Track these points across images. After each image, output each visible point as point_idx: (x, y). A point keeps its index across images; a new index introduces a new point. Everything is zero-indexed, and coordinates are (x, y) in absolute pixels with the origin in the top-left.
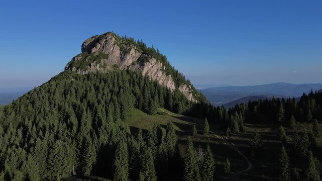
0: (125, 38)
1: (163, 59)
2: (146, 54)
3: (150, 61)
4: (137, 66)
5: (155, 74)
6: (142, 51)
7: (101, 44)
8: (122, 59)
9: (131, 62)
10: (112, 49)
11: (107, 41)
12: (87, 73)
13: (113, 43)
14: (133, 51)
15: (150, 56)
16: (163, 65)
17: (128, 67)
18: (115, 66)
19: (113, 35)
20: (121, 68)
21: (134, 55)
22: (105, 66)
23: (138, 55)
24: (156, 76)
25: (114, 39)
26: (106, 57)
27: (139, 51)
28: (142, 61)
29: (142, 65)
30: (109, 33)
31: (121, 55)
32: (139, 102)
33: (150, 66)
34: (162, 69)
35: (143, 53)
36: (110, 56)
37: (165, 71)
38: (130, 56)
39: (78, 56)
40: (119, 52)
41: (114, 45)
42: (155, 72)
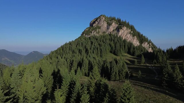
0: (111, 17)
1: (132, 28)
2: (121, 24)
3: (123, 28)
4: (115, 32)
5: (126, 35)
6: (119, 24)
7: (98, 22)
8: (108, 28)
10: (102, 24)
11: (100, 20)
12: (90, 36)
14: (113, 24)
15: (123, 26)
16: (131, 31)
17: (111, 33)
18: (104, 32)
19: (104, 16)
20: (107, 33)
21: (114, 26)
22: (99, 32)
23: (117, 25)
24: (126, 37)
25: (104, 18)
26: (99, 28)
27: (117, 24)
28: (118, 29)
29: (118, 31)
30: (101, 15)
31: (107, 26)
32: (112, 50)
33: (123, 31)
34: (130, 33)
35: (119, 25)
36: (101, 27)
37: (132, 34)
38: (112, 26)
39: (87, 28)
40: (106, 25)
41: (104, 21)
42: (125, 34)
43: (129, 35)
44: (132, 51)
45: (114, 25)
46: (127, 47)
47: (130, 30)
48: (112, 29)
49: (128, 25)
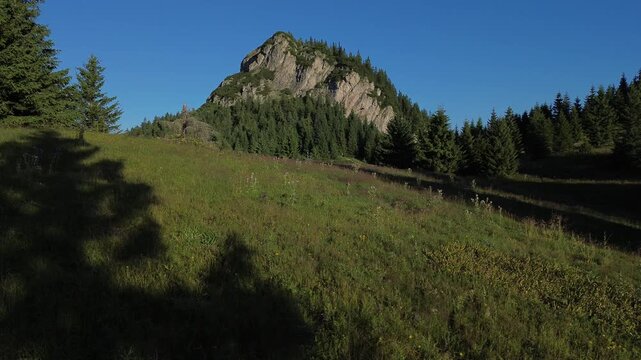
0: (311, 43)
1: (380, 79)
2: (342, 64)
3: (347, 79)
4: (324, 90)
5: (358, 103)
6: (336, 63)
7: (265, 55)
8: (299, 78)
9: (313, 83)
10: (281, 62)
11: (273, 48)
12: (234, 104)
13: (284, 50)
14: (318, 63)
15: (348, 69)
16: (376, 87)
17: (308, 92)
18: (287, 92)
19: (285, 36)
20: (297, 94)
21: (320, 70)
22: (267, 90)
23: (329, 69)
24: (358, 108)
25: (286, 43)
26: (270, 75)
27: (330, 63)
28: (332, 82)
29: (333, 87)
30: (278, 33)
31: (297, 71)
32: (303, 143)
33: (348, 88)
34: (372, 95)
35: (337, 66)
36: (277, 75)
37: (379, 99)
38: (312, 72)
39: (228, 78)
40: (294, 66)
41: (286, 53)
42: (357, 98)
43: (367, 103)
44: (369, 151)
45: (320, 68)
46: (354, 139)
47: (372, 84)
48: (311, 79)
49: (365, 70)
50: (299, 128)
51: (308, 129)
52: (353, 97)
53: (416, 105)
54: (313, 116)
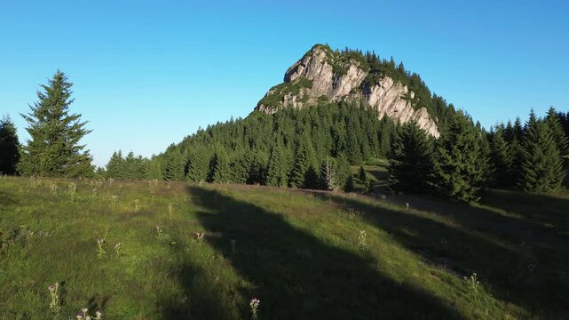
0: (347, 51)
1: (414, 83)
2: (376, 69)
3: (381, 83)
4: (358, 95)
7: (304, 66)
8: (335, 85)
9: (348, 88)
10: (319, 71)
11: (312, 59)
12: (276, 112)
13: (321, 60)
14: (353, 70)
15: (381, 74)
17: (343, 97)
18: (323, 98)
19: (323, 48)
20: (332, 100)
21: (355, 76)
22: (306, 97)
23: (363, 75)
24: (392, 110)
25: (323, 55)
26: (309, 84)
27: (364, 70)
28: (365, 88)
29: (367, 92)
30: (316, 46)
31: (333, 78)
33: (382, 92)
34: (406, 98)
35: (370, 72)
36: (315, 83)
37: (413, 101)
38: (347, 78)
39: (273, 89)
40: (331, 75)
41: (323, 63)
42: (390, 102)
43: (401, 106)
46: (387, 140)
47: (406, 88)
48: (346, 86)
49: (398, 74)
50: (332, 132)
51: (341, 132)
52: (387, 101)
53: (451, 106)
54: (347, 120)
